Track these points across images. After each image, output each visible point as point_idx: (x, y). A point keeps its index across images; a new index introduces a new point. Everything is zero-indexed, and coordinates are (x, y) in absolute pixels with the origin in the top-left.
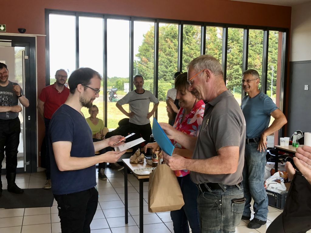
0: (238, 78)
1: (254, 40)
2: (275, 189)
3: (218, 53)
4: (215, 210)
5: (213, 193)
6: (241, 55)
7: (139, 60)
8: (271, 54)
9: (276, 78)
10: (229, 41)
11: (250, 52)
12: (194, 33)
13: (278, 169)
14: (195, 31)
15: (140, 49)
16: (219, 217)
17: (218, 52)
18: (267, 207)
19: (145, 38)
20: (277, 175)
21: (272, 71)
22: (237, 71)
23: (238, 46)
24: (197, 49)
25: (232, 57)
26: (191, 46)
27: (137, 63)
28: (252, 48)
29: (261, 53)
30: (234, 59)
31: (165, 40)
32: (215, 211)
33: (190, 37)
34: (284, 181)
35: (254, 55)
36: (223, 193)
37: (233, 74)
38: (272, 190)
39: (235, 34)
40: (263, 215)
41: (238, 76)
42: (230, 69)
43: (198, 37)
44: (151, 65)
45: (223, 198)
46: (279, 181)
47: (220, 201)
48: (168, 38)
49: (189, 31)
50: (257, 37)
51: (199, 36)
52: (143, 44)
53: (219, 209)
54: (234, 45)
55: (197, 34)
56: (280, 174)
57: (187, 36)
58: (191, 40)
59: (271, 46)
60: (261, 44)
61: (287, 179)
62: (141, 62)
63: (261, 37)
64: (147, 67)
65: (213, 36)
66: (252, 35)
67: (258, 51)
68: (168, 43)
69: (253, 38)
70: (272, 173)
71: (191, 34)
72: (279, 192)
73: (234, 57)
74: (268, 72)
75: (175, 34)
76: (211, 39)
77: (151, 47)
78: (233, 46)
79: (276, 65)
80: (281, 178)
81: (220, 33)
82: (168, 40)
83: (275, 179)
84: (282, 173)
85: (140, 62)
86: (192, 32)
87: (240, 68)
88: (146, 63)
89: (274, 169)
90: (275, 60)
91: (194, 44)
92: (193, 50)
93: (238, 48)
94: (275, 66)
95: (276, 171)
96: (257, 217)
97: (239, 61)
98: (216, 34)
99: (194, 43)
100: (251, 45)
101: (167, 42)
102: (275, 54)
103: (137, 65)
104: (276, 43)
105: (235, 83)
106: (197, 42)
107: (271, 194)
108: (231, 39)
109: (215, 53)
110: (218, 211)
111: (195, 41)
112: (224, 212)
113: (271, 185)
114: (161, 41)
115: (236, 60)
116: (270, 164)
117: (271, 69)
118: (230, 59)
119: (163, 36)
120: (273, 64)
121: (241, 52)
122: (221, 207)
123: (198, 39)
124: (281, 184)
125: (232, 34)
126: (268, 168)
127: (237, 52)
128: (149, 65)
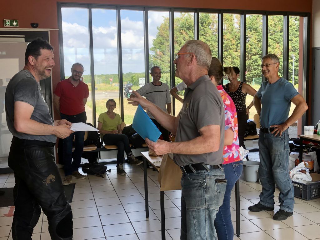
0: (258, 69)
1: (273, 28)
2: (300, 180)
3: (236, 44)
4: (200, 189)
5: (197, 173)
6: (260, 44)
7: (154, 54)
8: (291, 42)
9: (298, 68)
10: (247, 30)
11: (270, 41)
12: (209, 23)
13: (303, 159)
14: (210, 22)
15: (154, 43)
16: (204, 196)
17: (235, 42)
18: (293, 198)
19: (159, 31)
20: (302, 165)
21: (293, 60)
22: (256, 61)
23: (256, 35)
24: (213, 40)
25: (250, 47)
26: (206, 37)
27: (152, 57)
28: (272, 37)
29: (281, 42)
30: (252, 49)
31: (180, 32)
32: (200, 191)
33: (205, 27)
34: (309, 171)
35: (273, 44)
36: (207, 173)
37: (251, 65)
38: (297, 181)
39: (253, 22)
40: (289, 206)
41: (257, 67)
42: (249, 60)
43: (214, 28)
44: (167, 59)
45: (207, 178)
46: (304, 172)
47: (205, 180)
48: (183, 30)
49: (204, 21)
50: (275, 25)
51: (215, 26)
52: (158, 37)
53: (204, 189)
54: (252, 34)
55: (213, 24)
56: (305, 164)
57: (202, 27)
58: (207, 31)
59: (291, 34)
60: (280, 32)
61: (313, 170)
62: (156, 56)
63: (280, 25)
64: (163, 61)
65: (229, 26)
66: (271, 24)
67: (277, 40)
68: (183, 35)
69: (271, 26)
70: (296, 164)
71: (206, 24)
72: (304, 183)
73: (252, 47)
74: (290, 61)
75: (189, 26)
76: (228, 29)
77: (166, 40)
78: (251, 36)
79: (296, 53)
80: (307, 168)
81: (237, 23)
82: (183, 32)
83: (300, 169)
84: (307, 163)
85: (154, 56)
86: (207, 22)
87: (259, 58)
88: (161, 57)
89: (299, 159)
90: (296, 49)
91: (210, 36)
92: (209, 41)
93: (257, 37)
94: (296, 55)
95: (301, 161)
96: (283, 208)
97: (258, 51)
98: (233, 24)
99: (210, 34)
100: (270, 34)
101: (181, 34)
102: (296, 42)
103: (152, 59)
104: (296, 31)
105: (254, 74)
106: (213, 33)
107: (296, 185)
108: (249, 28)
109: (232, 44)
110: (202, 190)
111: (211, 32)
112: (209, 191)
113: (295, 176)
114: (177, 33)
115: (255, 50)
116: (294, 155)
117: (292, 58)
118: (249, 50)
119: (178, 27)
120: (294, 53)
121: (259, 42)
122: (205, 186)
123: (214, 30)
124: (307, 175)
125: (250, 22)
126: (292, 158)
127: (256, 41)
128: (164, 59)
